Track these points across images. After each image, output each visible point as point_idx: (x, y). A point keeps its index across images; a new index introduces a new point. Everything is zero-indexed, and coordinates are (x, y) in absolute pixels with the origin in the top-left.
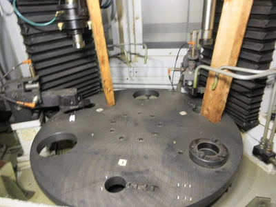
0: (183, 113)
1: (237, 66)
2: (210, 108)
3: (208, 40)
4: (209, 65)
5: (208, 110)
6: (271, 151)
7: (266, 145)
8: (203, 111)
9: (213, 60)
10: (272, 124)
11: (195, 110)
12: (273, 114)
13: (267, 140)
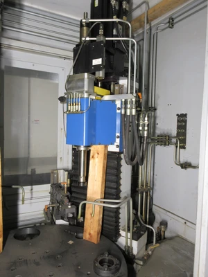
0: (71, 242)
1: (105, 198)
2: (92, 232)
3: (84, 183)
4: (86, 200)
5: (90, 234)
6: (132, 254)
7: (128, 251)
8: (86, 236)
9: (88, 195)
10: (129, 234)
11: (77, 237)
12: (129, 227)
13: (129, 247)
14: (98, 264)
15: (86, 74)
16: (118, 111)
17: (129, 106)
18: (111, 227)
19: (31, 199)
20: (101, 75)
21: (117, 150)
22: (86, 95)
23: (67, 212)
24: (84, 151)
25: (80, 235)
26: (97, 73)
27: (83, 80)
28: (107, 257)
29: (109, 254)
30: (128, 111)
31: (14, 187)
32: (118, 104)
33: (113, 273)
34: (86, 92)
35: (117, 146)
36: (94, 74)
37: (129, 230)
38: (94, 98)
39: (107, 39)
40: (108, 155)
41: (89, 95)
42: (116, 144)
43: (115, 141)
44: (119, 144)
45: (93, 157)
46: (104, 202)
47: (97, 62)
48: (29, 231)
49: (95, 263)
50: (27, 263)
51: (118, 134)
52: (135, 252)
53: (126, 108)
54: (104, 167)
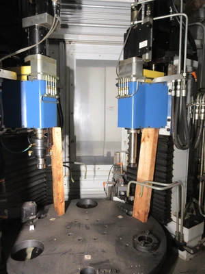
0: (120, 217)
1: (154, 181)
2: (140, 211)
3: (134, 164)
4: (136, 180)
5: (138, 213)
6: (183, 241)
7: (179, 237)
8: (135, 214)
9: (138, 177)
10: (180, 220)
11: (128, 214)
12: (180, 213)
13: (179, 233)
14: (136, 239)
15: (134, 58)
16: (169, 93)
17: (179, 87)
18: (160, 210)
19: (94, 176)
20: (147, 58)
21: (168, 134)
22: (134, 79)
23: (119, 190)
24: (135, 134)
25: (131, 212)
26: (143, 56)
27: (131, 64)
28: (147, 235)
29: (150, 233)
30: (178, 92)
31: (75, 163)
32: (170, 86)
33: (148, 250)
34: (134, 76)
35: (168, 130)
36: (141, 57)
37: (180, 216)
38: (143, 81)
39: (154, 19)
40: (159, 139)
41: (137, 79)
42: (167, 127)
43: (166, 125)
44: (169, 127)
45: (144, 140)
46: (153, 185)
47: (143, 44)
48: (88, 202)
49: (134, 237)
50: (80, 226)
51: (169, 117)
52: (186, 239)
53: (176, 89)
54: (153, 150)
